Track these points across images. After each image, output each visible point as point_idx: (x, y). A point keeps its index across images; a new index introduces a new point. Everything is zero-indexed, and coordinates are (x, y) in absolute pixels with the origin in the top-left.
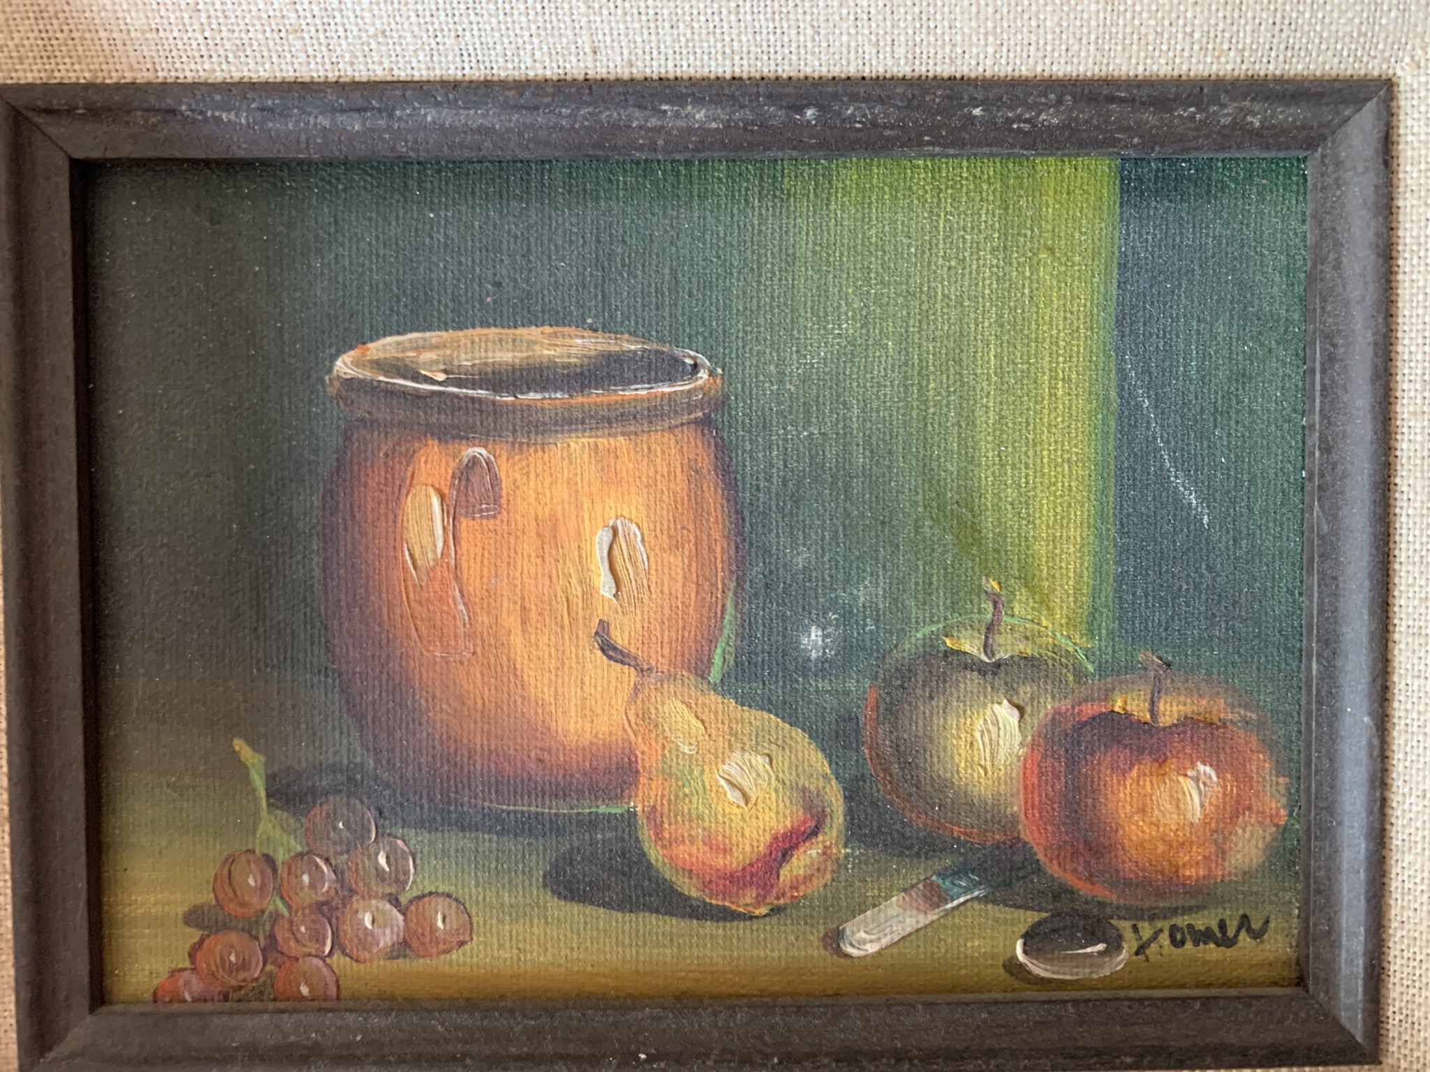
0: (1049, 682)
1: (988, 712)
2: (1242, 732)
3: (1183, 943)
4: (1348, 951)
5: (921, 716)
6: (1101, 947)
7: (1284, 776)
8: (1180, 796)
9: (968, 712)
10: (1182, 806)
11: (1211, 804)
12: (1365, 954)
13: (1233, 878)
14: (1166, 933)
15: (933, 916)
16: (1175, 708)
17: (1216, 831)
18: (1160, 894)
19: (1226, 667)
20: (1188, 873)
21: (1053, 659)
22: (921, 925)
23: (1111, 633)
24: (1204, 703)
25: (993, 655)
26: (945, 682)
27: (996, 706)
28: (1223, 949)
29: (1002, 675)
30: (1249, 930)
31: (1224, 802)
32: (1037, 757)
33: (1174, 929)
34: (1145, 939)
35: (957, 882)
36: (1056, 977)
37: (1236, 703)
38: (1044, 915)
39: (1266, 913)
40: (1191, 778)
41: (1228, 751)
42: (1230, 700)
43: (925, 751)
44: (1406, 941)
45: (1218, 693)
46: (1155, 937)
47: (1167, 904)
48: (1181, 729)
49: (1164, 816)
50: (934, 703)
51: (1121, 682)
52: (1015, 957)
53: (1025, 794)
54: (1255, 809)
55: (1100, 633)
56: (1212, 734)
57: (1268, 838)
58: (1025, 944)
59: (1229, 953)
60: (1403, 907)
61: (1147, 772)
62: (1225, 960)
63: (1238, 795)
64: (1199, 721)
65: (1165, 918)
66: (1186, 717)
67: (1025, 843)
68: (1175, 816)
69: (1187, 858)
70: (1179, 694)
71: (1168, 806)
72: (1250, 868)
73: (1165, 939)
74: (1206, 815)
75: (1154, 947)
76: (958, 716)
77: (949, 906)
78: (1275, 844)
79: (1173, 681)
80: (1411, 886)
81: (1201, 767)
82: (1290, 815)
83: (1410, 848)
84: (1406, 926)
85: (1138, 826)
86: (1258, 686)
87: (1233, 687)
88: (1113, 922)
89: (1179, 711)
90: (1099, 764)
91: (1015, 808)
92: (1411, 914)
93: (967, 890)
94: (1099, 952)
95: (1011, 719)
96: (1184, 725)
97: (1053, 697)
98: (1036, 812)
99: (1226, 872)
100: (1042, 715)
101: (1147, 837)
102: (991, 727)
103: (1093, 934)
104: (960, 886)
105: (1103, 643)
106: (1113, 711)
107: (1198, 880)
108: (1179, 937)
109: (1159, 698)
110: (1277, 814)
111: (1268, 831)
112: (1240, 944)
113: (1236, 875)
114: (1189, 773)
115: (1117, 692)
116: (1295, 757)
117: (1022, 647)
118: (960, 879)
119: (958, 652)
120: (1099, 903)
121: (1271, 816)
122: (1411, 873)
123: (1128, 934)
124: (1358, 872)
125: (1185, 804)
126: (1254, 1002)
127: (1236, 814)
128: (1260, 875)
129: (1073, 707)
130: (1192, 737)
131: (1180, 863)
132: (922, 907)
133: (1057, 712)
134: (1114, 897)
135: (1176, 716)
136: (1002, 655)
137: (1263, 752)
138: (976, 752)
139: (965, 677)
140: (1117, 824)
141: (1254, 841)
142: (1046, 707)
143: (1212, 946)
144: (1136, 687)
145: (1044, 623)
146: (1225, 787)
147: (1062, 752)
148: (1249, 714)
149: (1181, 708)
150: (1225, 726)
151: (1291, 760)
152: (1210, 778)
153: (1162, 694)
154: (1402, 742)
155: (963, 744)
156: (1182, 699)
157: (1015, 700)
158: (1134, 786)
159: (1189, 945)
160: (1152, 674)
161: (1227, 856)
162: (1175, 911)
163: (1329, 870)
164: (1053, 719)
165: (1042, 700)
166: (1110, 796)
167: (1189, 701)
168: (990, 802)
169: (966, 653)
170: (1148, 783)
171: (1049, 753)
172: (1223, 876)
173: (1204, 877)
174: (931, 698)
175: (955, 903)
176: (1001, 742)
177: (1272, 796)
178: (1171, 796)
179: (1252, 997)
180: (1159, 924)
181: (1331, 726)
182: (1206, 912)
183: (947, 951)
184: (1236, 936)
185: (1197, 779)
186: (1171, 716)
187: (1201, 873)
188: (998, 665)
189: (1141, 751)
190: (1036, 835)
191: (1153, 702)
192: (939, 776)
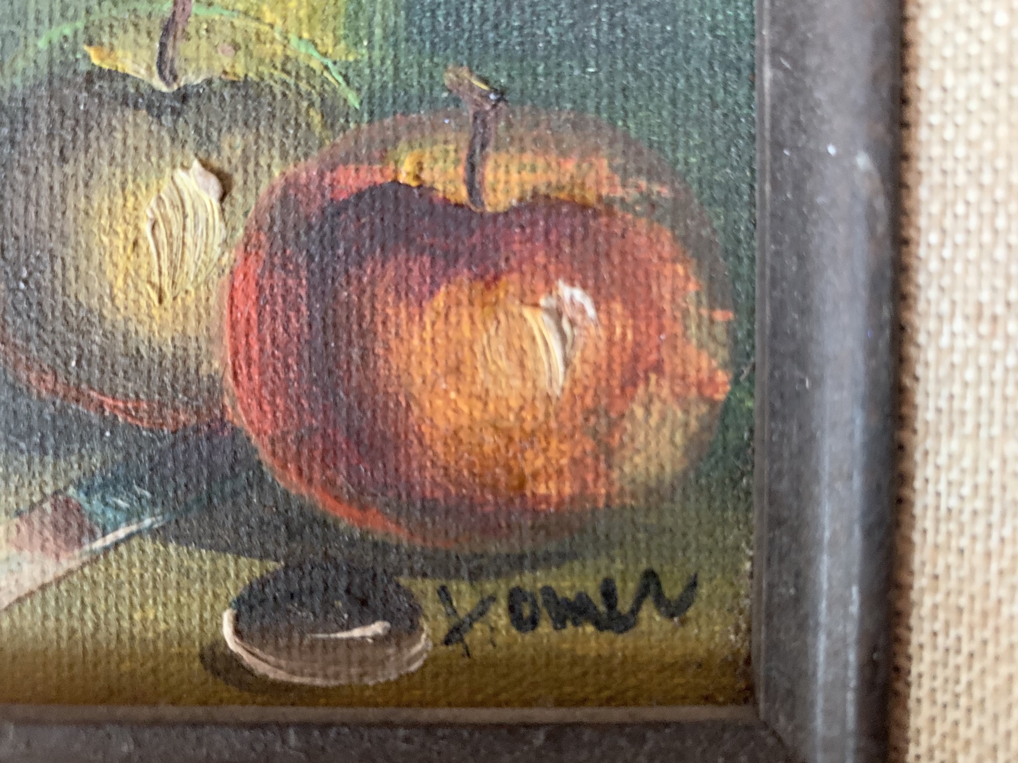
0: (277, 126)
1: (166, 185)
2: (643, 224)
3: (534, 622)
4: (829, 635)
5: (45, 192)
6: (378, 628)
7: (723, 307)
8: (526, 345)
9: (130, 186)
10: (529, 364)
11: (584, 361)
12: (860, 641)
13: (628, 501)
14: (503, 603)
15: (71, 561)
16: (515, 176)
17: (595, 412)
18: (489, 529)
19: (611, 98)
20: (542, 490)
21: (284, 83)
22: (49, 578)
23: (390, 34)
24: (570, 166)
25: (175, 78)
26: (88, 130)
27: (179, 174)
28: (608, 635)
29: (191, 115)
30: (660, 600)
31: (610, 360)
32: (255, 268)
33: (515, 598)
34: (462, 614)
35: (110, 500)
36: (296, 680)
37: (631, 166)
38: (271, 565)
39: (691, 568)
40: (548, 310)
41: (616, 259)
42: (619, 161)
43: (53, 257)
44: (942, 615)
45: (597, 149)
46: (481, 611)
47: (504, 550)
48: (527, 216)
49: (496, 381)
50: (69, 169)
51: (410, 127)
52: (218, 642)
53: (234, 338)
54: (667, 368)
55: (371, 35)
56: (585, 226)
57: (694, 424)
58: (237, 618)
59: (623, 642)
60: (936, 547)
61: (465, 300)
62: (613, 655)
63: (637, 344)
64: (561, 202)
65: (498, 574)
66: (535, 194)
67: (235, 431)
68: (516, 383)
69: (540, 462)
70: (522, 150)
71: (503, 363)
72: (660, 481)
73: (499, 615)
74: (574, 381)
75: (479, 630)
76: (111, 193)
77: (99, 544)
78: (706, 437)
79: (509, 125)
80: (954, 503)
81: (565, 291)
82: (736, 382)
83: (951, 427)
84: (943, 586)
85: (448, 401)
86: (673, 133)
87: (626, 135)
88: (403, 581)
89: (522, 184)
90: (372, 282)
91: (216, 364)
92: (953, 559)
93: (130, 516)
94: (375, 638)
95: (206, 198)
96: (532, 208)
97: (284, 155)
98: (254, 370)
99: (615, 489)
100: (264, 189)
101: (465, 421)
102: (170, 212)
103: (364, 603)
104: (117, 508)
105: (377, 53)
106: (395, 181)
107: (561, 502)
108: (527, 612)
109: (484, 159)
110: (711, 379)
111: (694, 412)
112: (644, 626)
113: (633, 496)
114: (542, 302)
115: (402, 145)
116: (744, 270)
117: (227, 62)
118: (116, 494)
119: (111, 75)
120: (375, 545)
121: (700, 385)
122: (955, 475)
123: (431, 605)
124: (850, 477)
125: (537, 359)
126: (649, 734)
127: (631, 382)
128: (678, 497)
129: (321, 175)
130: (547, 233)
131: (528, 471)
132: (50, 545)
133: (290, 184)
134: (404, 536)
135: (516, 192)
136: (191, 78)
137: (684, 262)
138: (143, 259)
139: (124, 121)
140: (409, 397)
141: (666, 431)
142: (270, 175)
143: (590, 629)
144: (440, 137)
145: (268, 17)
146: (610, 329)
147: (301, 260)
148: (656, 188)
149: (527, 175)
150: (610, 213)
151: (737, 276)
152: (583, 311)
153: (489, 150)
154: (935, 208)
155: (120, 243)
156: (528, 158)
157: (214, 161)
158: (440, 325)
159: (545, 628)
160: (469, 111)
161: (616, 460)
162: (517, 562)
163: (798, 477)
164: (285, 196)
165: (263, 161)
166: (393, 344)
167: (541, 163)
168: (169, 350)
169: (125, 76)
170: (466, 319)
171: (277, 261)
172: (608, 495)
173: (572, 499)
174: (63, 159)
175: (110, 538)
176: (189, 241)
177: (701, 346)
178: (509, 345)
179: (648, 725)
180: (489, 587)
181: (798, 187)
182: (577, 565)
183: (97, 627)
184: (635, 611)
185: (557, 314)
186: (507, 192)
187: (567, 490)
188: (183, 96)
189: (452, 258)
190: (255, 414)
191: (472, 168)
192: (79, 305)
